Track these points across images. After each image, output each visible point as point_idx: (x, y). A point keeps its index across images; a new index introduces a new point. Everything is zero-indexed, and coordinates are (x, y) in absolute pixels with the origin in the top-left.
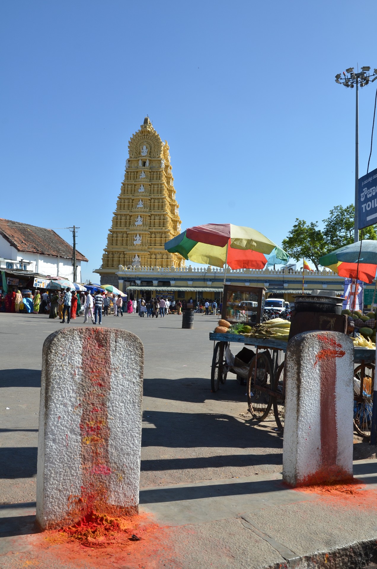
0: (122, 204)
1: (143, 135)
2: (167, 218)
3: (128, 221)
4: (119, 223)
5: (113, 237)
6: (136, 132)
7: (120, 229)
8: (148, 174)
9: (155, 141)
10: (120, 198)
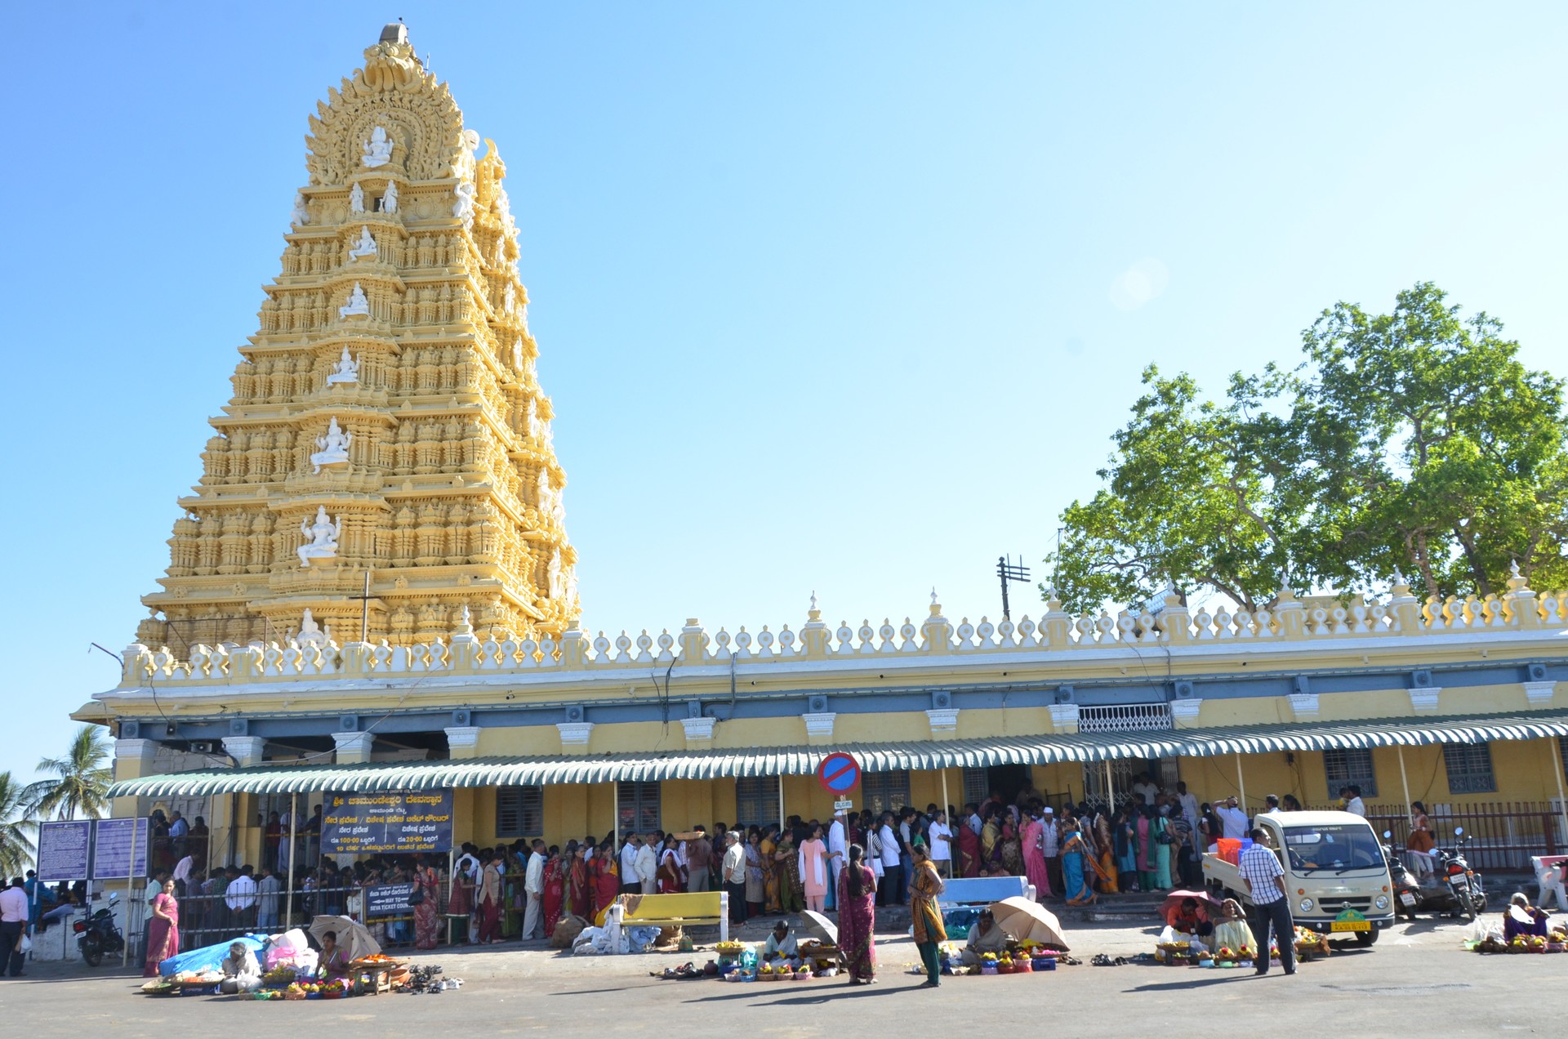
0: (261, 379)
1: (377, 87)
2: (476, 430)
3: (281, 453)
4: (235, 468)
5: (199, 535)
6: (344, 81)
7: (237, 496)
8: (393, 246)
9: (428, 112)
10: (252, 356)
